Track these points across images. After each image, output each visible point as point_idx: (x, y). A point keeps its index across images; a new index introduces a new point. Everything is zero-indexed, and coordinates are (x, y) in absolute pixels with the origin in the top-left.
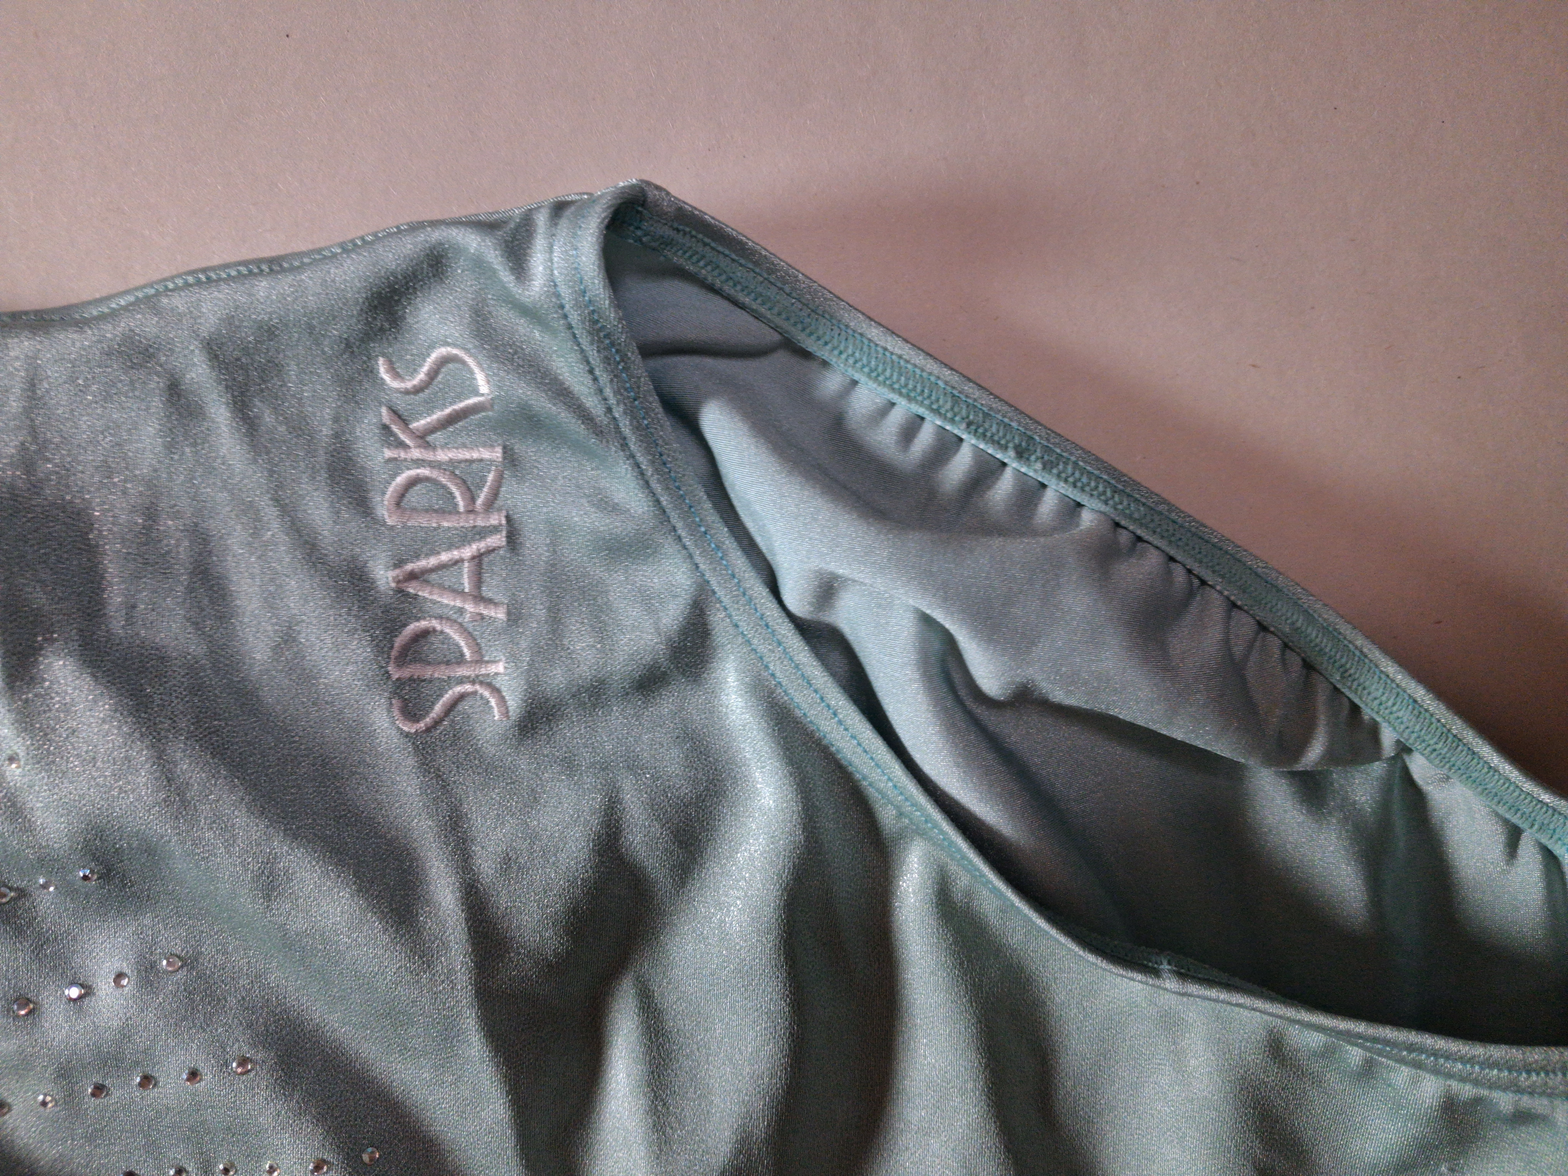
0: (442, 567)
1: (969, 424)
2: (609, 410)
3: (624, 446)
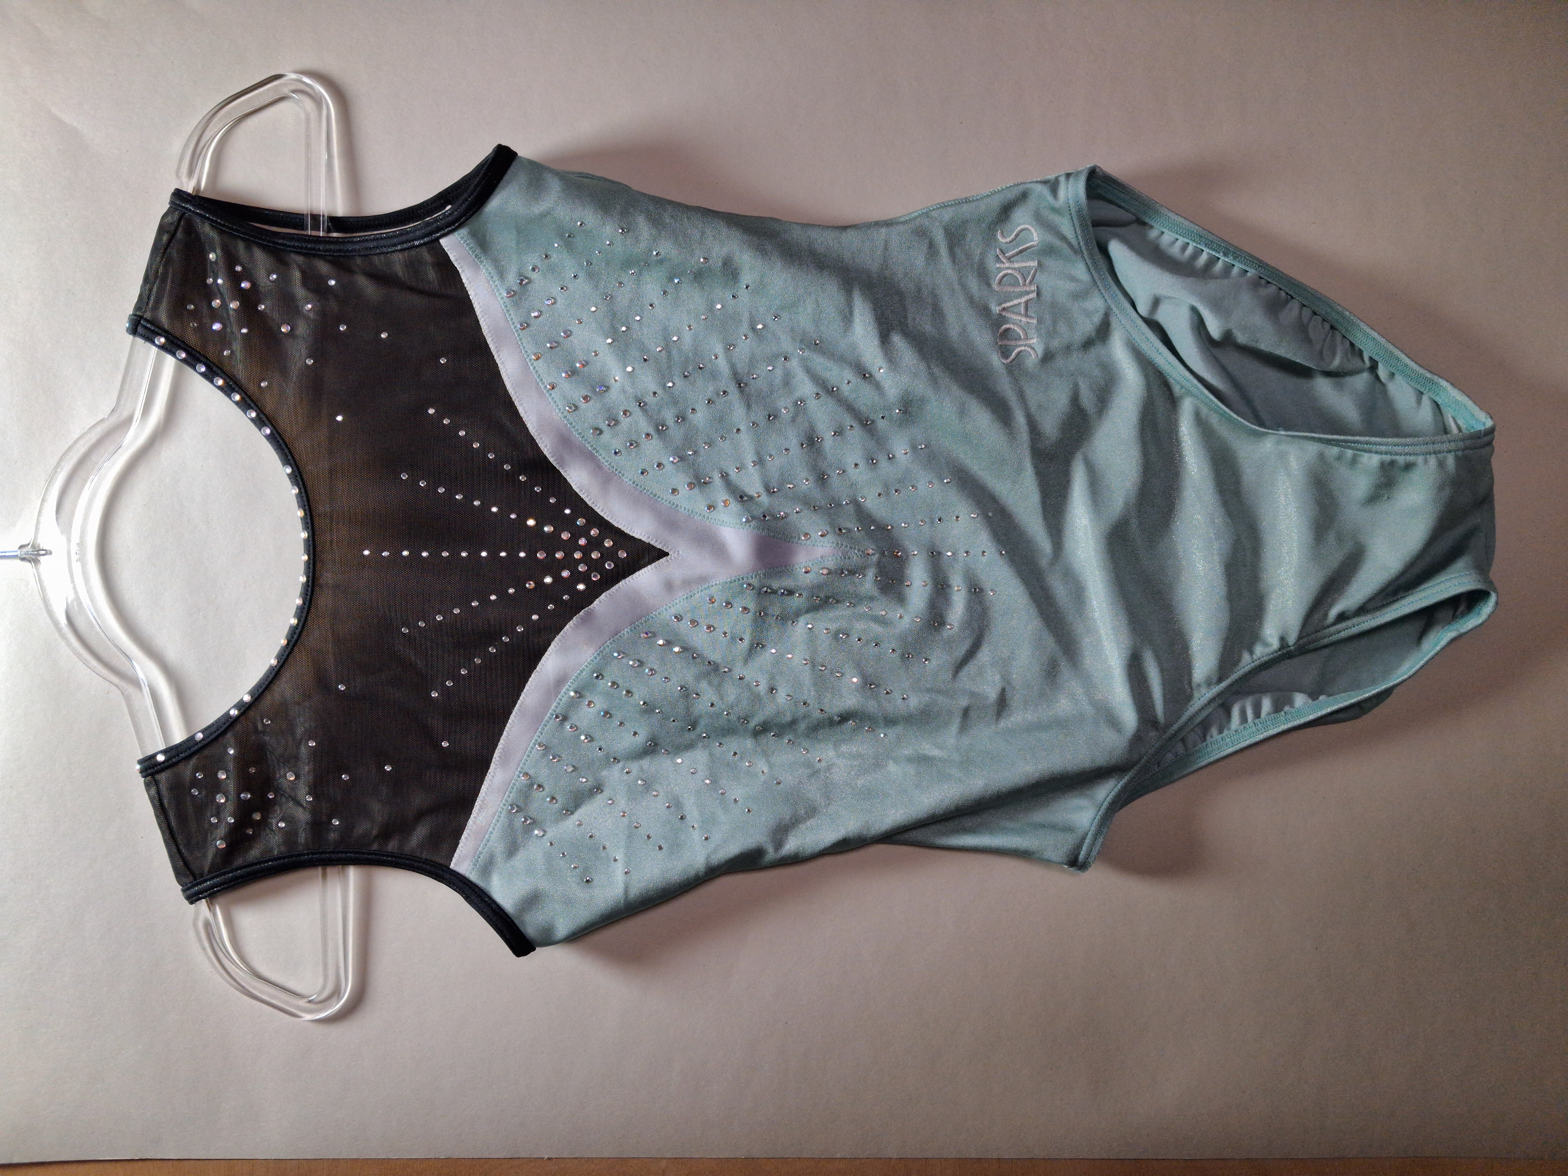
0: (1016, 305)
1: (1206, 245)
2: (1079, 243)
3: (1083, 257)
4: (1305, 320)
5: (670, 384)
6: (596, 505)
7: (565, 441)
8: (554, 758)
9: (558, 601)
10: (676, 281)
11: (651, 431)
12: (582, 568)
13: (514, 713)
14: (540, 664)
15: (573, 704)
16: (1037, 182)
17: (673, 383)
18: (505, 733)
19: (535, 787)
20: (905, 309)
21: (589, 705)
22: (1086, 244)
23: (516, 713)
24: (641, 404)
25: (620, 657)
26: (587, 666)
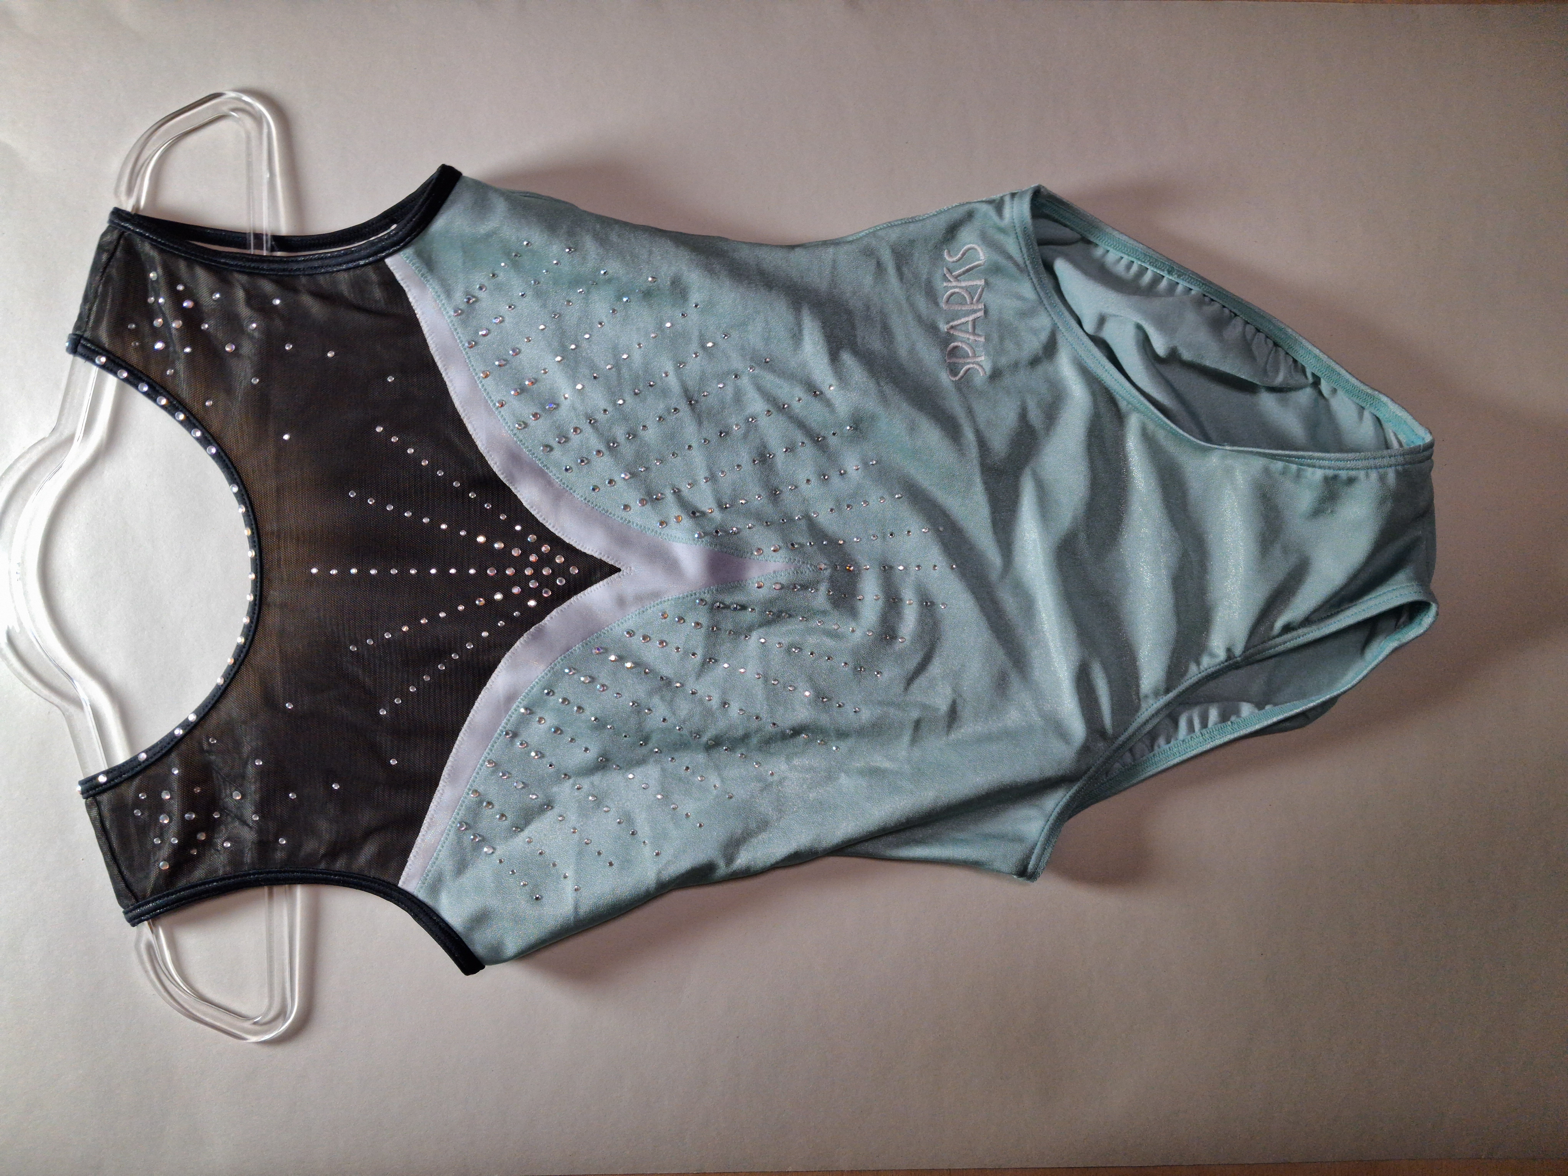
0: (963, 323)
1: (1150, 263)
2: (1025, 263)
3: (1029, 275)
4: (1249, 337)
5: (621, 402)
6: (547, 522)
7: (514, 458)
8: (504, 775)
9: (508, 618)
10: (625, 299)
11: (602, 447)
12: (533, 584)
13: (463, 730)
14: (490, 681)
15: (523, 720)
16: (982, 202)
17: (624, 401)
18: (454, 750)
19: (485, 804)
20: (853, 327)
21: (539, 721)
22: (1032, 263)
23: (466, 730)
24: (592, 421)
25: (571, 673)
26: (537, 683)
